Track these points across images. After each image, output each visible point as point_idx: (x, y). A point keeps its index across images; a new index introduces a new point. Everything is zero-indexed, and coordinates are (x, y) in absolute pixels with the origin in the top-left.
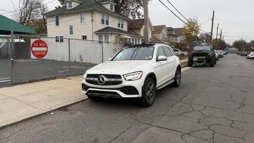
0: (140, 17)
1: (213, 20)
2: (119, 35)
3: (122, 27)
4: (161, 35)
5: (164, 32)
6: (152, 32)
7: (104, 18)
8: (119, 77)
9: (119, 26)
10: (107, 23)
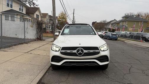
0: (35, 6)
1: (74, 14)
2: (23, 16)
3: (22, 11)
4: (46, 19)
5: (47, 17)
6: (41, 16)
7: (9, 2)
8: (96, 48)
9: (20, 10)
10: (11, 7)
